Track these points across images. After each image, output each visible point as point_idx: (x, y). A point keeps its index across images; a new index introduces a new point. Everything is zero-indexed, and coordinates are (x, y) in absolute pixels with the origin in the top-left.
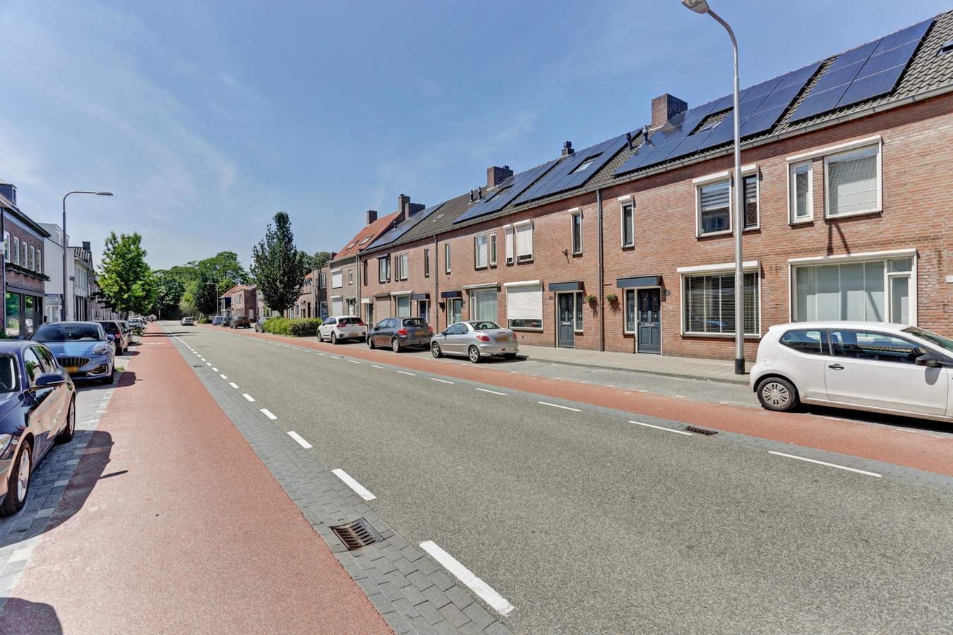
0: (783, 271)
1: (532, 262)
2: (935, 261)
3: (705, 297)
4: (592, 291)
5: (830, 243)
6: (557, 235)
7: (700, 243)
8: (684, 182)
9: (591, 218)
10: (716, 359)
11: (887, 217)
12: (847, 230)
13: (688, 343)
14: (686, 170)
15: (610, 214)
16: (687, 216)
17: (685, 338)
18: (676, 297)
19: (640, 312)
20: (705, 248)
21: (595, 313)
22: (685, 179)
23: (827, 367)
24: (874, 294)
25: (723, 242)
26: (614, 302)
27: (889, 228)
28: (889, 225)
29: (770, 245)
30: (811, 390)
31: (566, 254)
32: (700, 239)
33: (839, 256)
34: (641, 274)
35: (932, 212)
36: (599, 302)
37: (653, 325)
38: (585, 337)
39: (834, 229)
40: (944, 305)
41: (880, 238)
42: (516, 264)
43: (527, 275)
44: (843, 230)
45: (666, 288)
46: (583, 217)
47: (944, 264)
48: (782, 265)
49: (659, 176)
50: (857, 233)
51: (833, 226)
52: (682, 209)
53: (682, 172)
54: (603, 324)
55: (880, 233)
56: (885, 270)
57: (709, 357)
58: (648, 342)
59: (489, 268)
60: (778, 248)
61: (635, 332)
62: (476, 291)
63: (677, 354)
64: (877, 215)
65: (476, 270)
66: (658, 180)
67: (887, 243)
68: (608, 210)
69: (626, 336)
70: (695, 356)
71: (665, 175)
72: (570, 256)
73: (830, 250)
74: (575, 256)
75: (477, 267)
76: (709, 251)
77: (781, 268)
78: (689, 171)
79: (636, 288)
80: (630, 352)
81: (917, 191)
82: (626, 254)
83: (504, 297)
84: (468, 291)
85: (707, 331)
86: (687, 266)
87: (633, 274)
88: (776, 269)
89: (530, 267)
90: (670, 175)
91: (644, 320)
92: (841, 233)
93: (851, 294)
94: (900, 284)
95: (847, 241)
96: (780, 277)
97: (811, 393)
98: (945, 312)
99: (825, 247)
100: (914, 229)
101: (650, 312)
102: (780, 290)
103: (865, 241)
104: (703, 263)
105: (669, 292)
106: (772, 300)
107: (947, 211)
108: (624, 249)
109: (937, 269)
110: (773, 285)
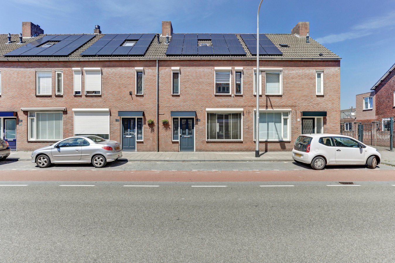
0: (251, 114)
1: (100, 96)
2: (295, 114)
3: (224, 123)
4: (150, 117)
5: (267, 104)
6: (123, 82)
7: (216, 97)
8: (209, 67)
9: (150, 76)
10: (223, 151)
11: (284, 97)
12: (273, 100)
13: (209, 145)
14: (210, 62)
15: (164, 75)
16: (210, 84)
17: (208, 142)
18: (203, 122)
19: (181, 130)
20: (218, 100)
21: (153, 130)
22: (209, 66)
23: (336, 150)
24: (276, 124)
25: (227, 98)
26: (166, 124)
27: (284, 101)
28: (284, 100)
29: (246, 102)
30: (331, 160)
31: (131, 94)
32: (216, 96)
33: (270, 109)
34: (183, 110)
35: (294, 98)
36: (156, 124)
37: (189, 136)
38: (145, 144)
39: (268, 99)
40: (297, 128)
41: (282, 104)
42: (84, 97)
43: (95, 105)
44: (271, 100)
45: (198, 118)
46: (144, 74)
47: (297, 115)
48: (251, 111)
49: (195, 62)
50: (275, 101)
51: (268, 98)
52: (207, 80)
53: (208, 62)
54: (158, 136)
55: (282, 103)
56: (282, 116)
57: (220, 151)
58: (186, 146)
59: (54, 97)
60: (250, 104)
61: (179, 140)
62: (36, 112)
63: (204, 151)
64: (281, 96)
65: (37, 96)
66: (195, 63)
67: (283, 106)
68: (163, 73)
69: (173, 143)
70: (213, 151)
71: (199, 62)
72: (134, 96)
73: (267, 107)
74: (137, 96)
75: (37, 94)
76: (220, 102)
77: (250, 112)
78: (211, 63)
79: (179, 117)
80: (176, 151)
81: (291, 90)
82: (174, 98)
83: (71, 119)
84: (26, 112)
85: (232, 139)
86: (210, 108)
87: (179, 109)
88: (249, 113)
89: (99, 99)
90: (202, 62)
91: (183, 134)
92: (270, 101)
93: (270, 124)
94: (286, 121)
95: (272, 104)
96: (250, 116)
97: (331, 161)
98: (297, 130)
99: (265, 105)
100: (290, 103)
101: (187, 130)
102: (250, 121)
103: (277, 105)
104: (217, 107)
105: (200, 120)
106: (247, 125)
107: (298, 98)
108: (173, 96)
109: (295, 117)
110: (247, 119)
